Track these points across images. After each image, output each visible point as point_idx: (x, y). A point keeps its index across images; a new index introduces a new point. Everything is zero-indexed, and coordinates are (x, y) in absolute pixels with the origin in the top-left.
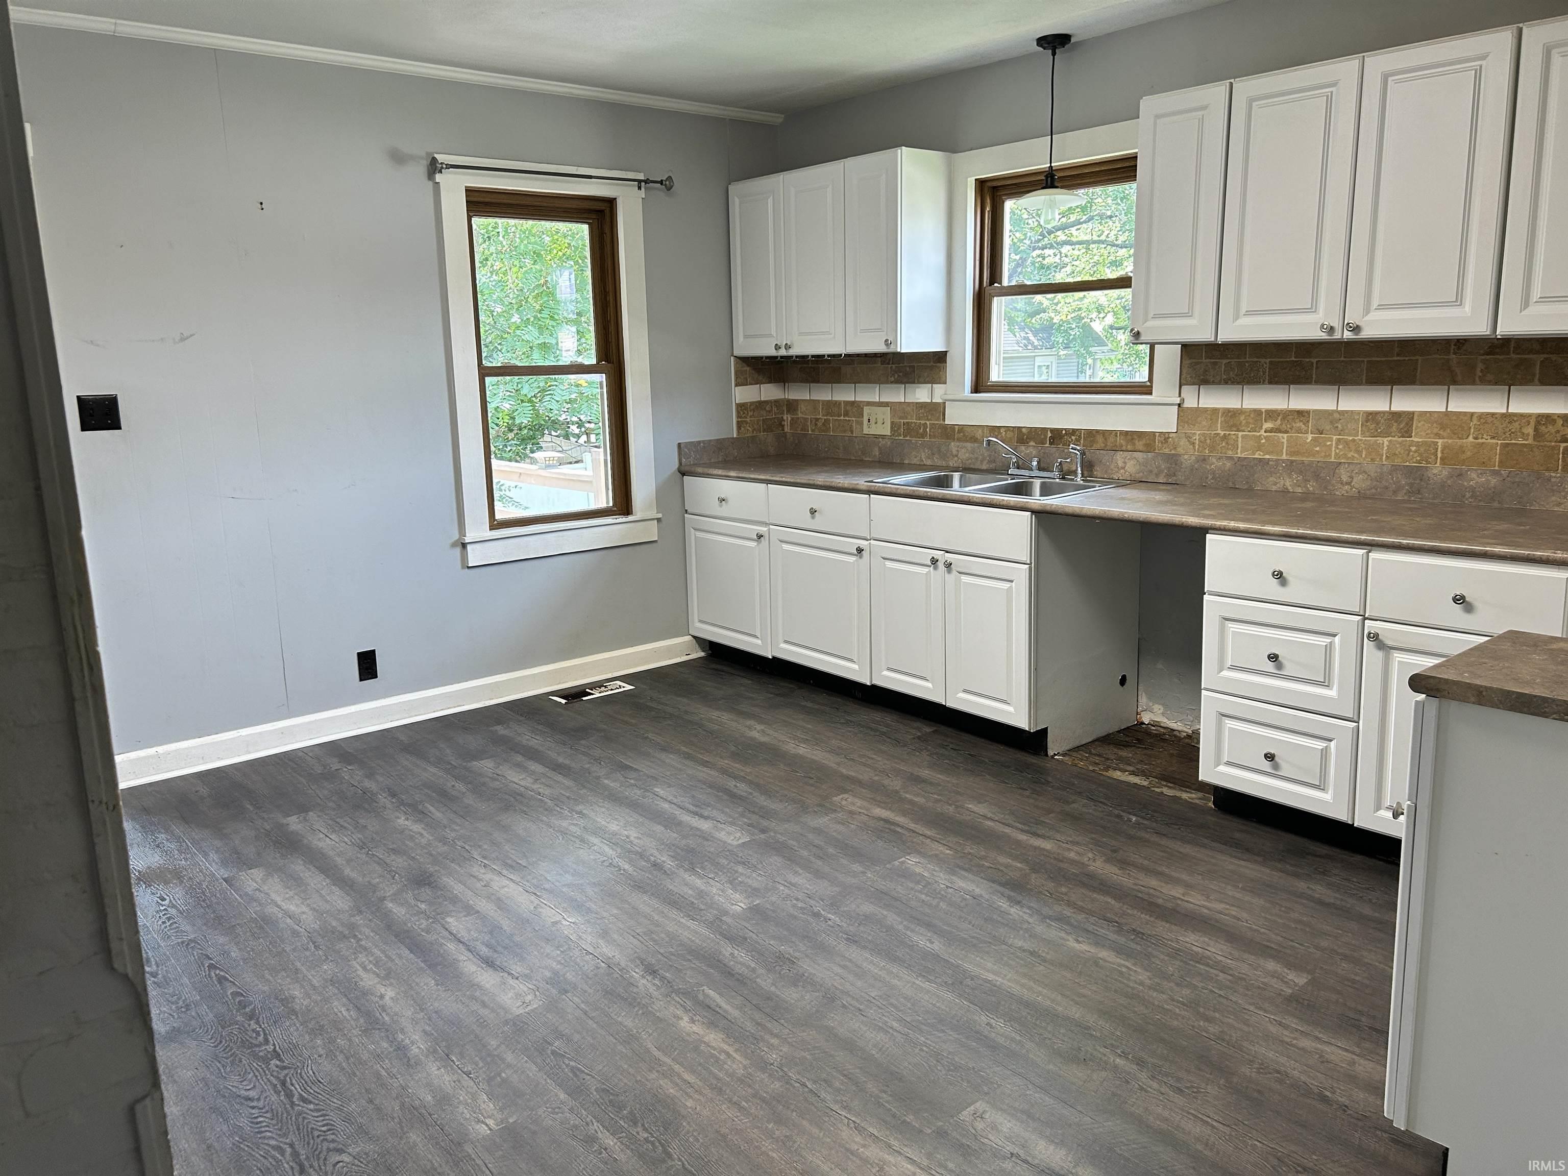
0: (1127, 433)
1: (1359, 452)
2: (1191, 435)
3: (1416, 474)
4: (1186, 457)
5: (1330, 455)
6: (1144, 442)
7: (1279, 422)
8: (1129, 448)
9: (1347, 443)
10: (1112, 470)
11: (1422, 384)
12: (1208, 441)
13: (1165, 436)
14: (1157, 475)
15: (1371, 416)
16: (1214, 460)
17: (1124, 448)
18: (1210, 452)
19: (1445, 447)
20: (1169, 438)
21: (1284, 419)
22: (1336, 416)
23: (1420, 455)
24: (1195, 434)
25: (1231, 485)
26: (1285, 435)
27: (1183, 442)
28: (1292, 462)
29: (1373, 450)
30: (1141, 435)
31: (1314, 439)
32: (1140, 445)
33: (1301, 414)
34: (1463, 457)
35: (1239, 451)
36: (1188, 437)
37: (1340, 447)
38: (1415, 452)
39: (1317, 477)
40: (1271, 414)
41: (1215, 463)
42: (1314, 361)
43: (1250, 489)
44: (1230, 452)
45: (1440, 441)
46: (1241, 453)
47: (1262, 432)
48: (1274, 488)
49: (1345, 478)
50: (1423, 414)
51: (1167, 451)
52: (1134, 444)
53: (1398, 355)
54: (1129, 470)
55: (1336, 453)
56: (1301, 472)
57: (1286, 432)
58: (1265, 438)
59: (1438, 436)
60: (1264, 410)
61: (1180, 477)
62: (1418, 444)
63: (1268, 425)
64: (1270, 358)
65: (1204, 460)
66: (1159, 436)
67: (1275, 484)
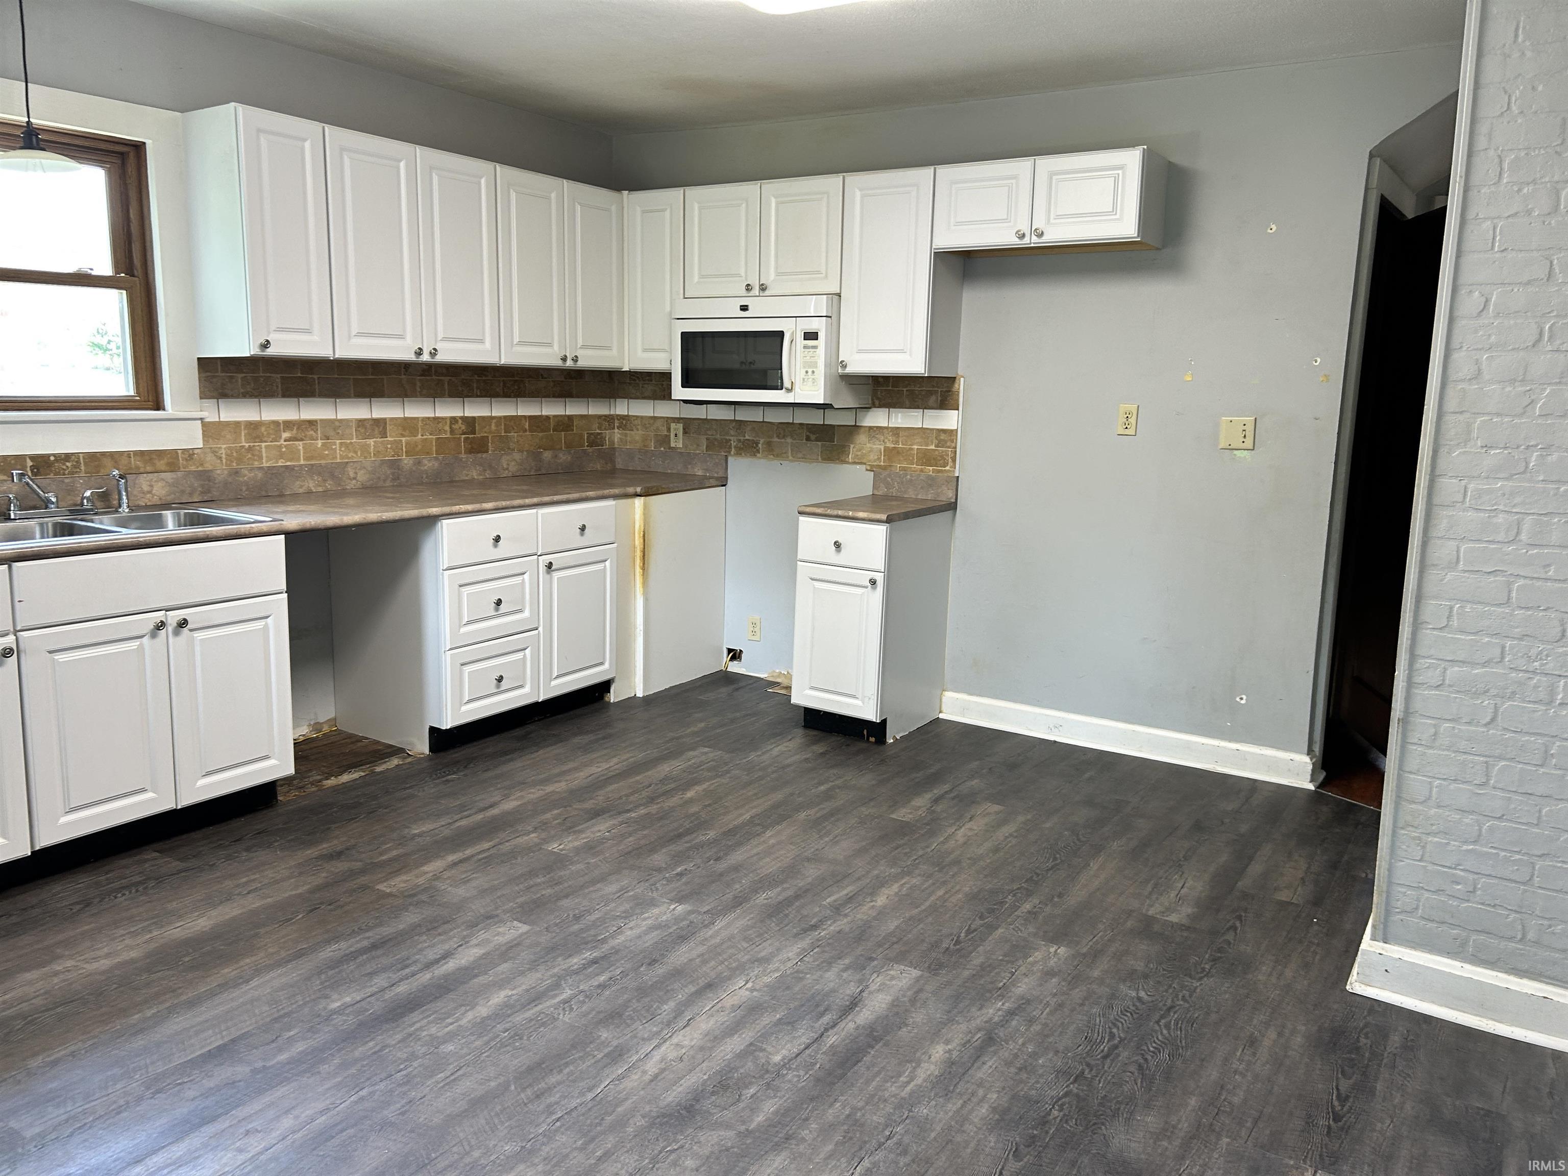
0: (142, 453)
1: (356, 452)
2: (217, 450)
3: (394, 464)
4: (218, 472)
5: (336, 457)
6: (166, 460)
7: (295, 431)
8: (149, 469)
9: (347, 446)
10: (135, 496)
11: (389, 397)
12: (235, 454)
13: (189, 454)
14: (191, 494)
15: (361, 423)
16: (246, 472)
17: (142, 470)
18: (238, 465)
19: (407, 444)
20: (194, 454)
21: (298, 429)
22: (337, 424)
23: (394, 452)
24: (220, 448)
25: (264, 493)
26: (301, 443)
27: (210, 457)
28: (312, 465)
29: (365, 449)
30: (160, 453)
31: (324, 444)
32: (161, 464)
33: (312, 423)
34: (418, 449)
35: (264, 461)
36: (214, 452)
37: (343, 449)
38: (391, 448)
39: (333, 476)
40: (288, 425)
41: (247, 475)
42: (316, 377)
43: (282, 495)
44: (256, 463)
45: (404, 439)
46: (267, 462)
47: (282, 442)
48: (301, 491)
49: (352, 475)
50: (392, 419)
51: (193, 468)
52: (154, 465)
53: (372, 374)
54: (157, 493)
55: (340, 455)
56: (319, 474)
57: (302, 440)
58: (286, 446)
59: (403, 436)
60: (281, 422)
61: (215, 494)
62: (391, 443)
63: (286, 435)
64: (281, 373)
65: (237, 472)
66: (182, 453)
67: (301, 487)
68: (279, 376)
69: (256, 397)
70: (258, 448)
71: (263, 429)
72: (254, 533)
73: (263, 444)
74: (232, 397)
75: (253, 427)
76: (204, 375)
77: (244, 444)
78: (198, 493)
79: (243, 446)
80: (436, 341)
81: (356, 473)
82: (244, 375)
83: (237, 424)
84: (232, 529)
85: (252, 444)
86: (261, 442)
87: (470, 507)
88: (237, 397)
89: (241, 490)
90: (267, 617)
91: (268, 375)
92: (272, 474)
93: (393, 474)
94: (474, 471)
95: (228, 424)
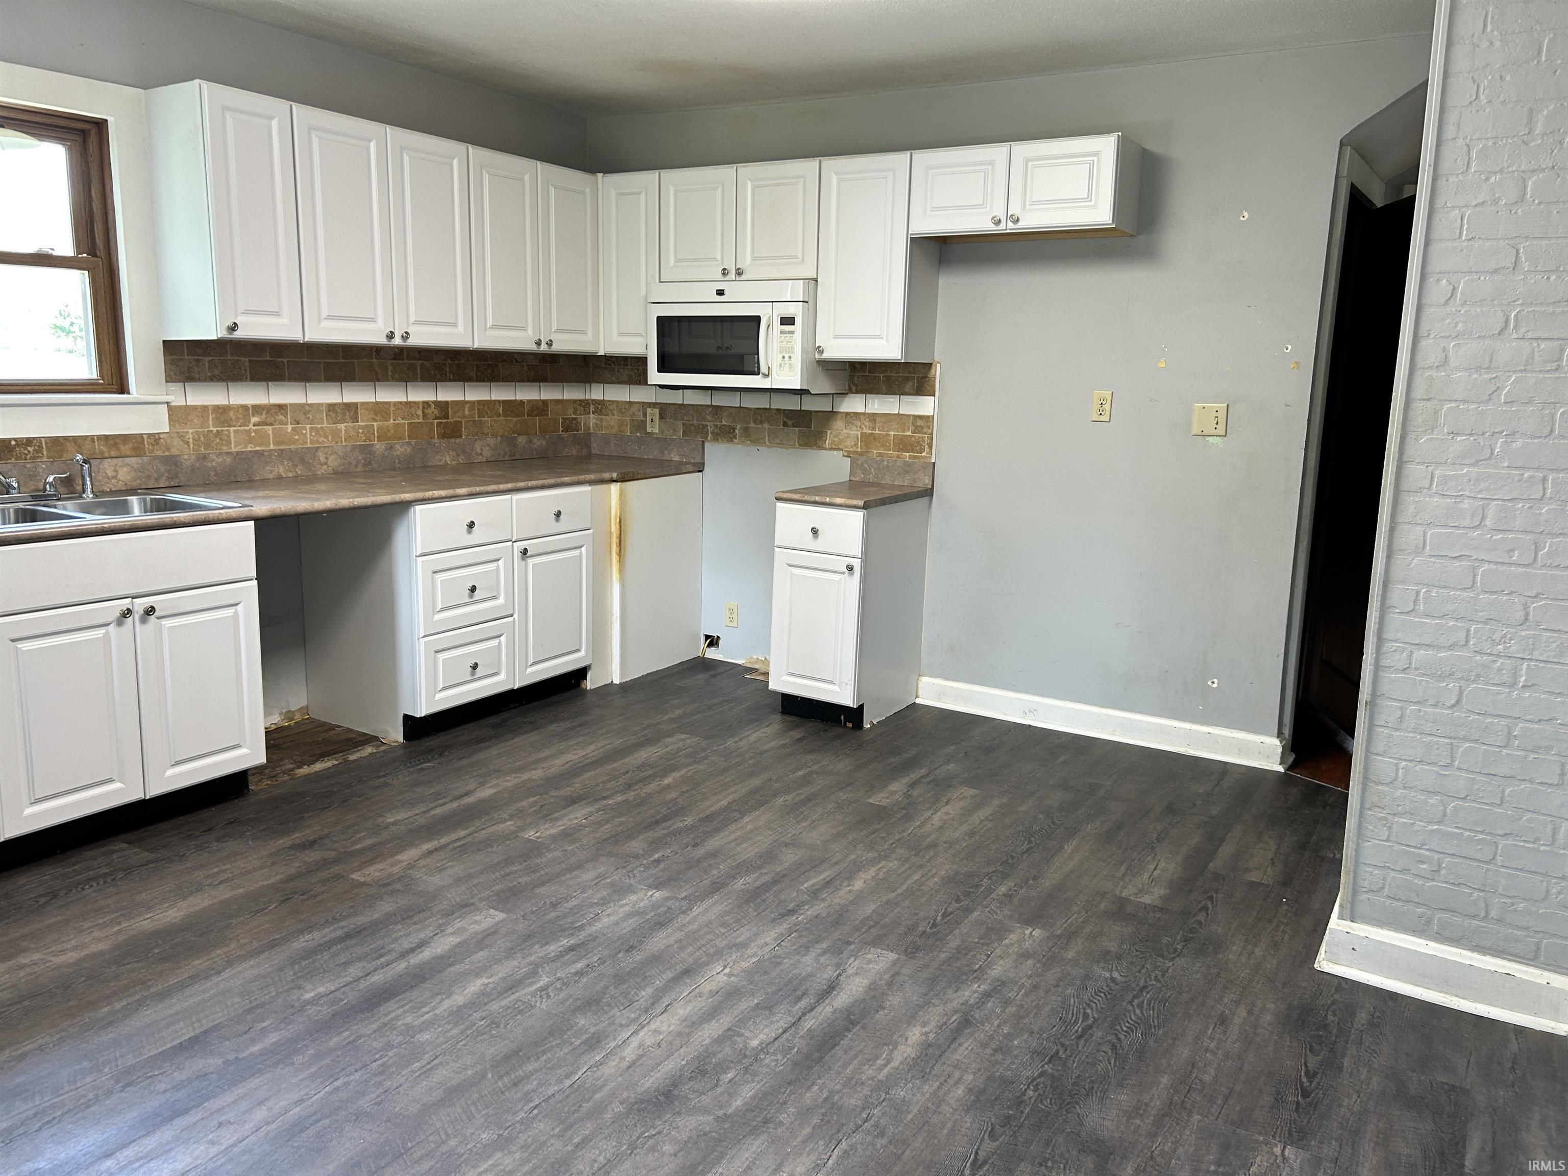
0: (106, 437)
1: (327, 437)
2: (184, 434)
3: (366, 449)
4: (186, 457)
5: (306, 442)
6: (131, 445)
7: (264, 416)
8: (113, 453)
9: (317, 430)
10: (100, 481)
11: (360, 381)
12: (202, 439)
13: (155, 438)
14: (157, 480)
15: (331, 407)
16: (214, 457)
17: (106, 455)
18: (205, 449)
19: (378, 428)
20: (160, 438)
21: (268, 413)
22: (307, 408)
23: (365, 436)
24: (187, 432)
25: (233, 479)
26: (270, 428)
27: (177, 442)
28: (282, 450)
29: (336, 434)
30: (125, 438)
31: (293, 429)
32: (126, 449)
33: (281, 407)
34: (389, 434)
35: (233, 445)
36: (181, 436)
37: (313, 434)
38: (362, 433)
39: (303, 461)
40: (257, 409)
41: (216, 461)
42: (285, 360)
43: (251, 481)
44: (225, 448)
45: (375, 424)
46: (235, 447)
47: (251, 426)
48: (271, 476)
49: (322, 460)
50: (363, 404)
51: (159, 453)
52: (118, 449)
53: (343, 358)
54: (122, 478)
55: (311, 440)
56: (290, 459)
57: (271, 424)
58: (254, 431)
59: (376, 421)
60: (250, 406)
61: (182, 479)
62: (363, 427)
63: (255, 419)
64: (250, 357)
65: (205, 457)
66: (149, 438)
67: (271, 472)
68: (247, 359)
69: (223, 380)
70: (227, 433)
71: (231, 413)
72: (223, 519)
73: (232, 429)
74: (199, 380)
75: (222, 411)
76: (170, 358)
77: (211, 428)
78: (165, 478)
79: (211, 431)
80: (408, 325)
81: (327, 458)
82: (210, 358)
83: (205, 408)
84: (200, 515)
85: (220, 429)
86: (230, 426)
87: (443, 493)
88: (205, 380)
89: (209, 475)
90: (237, 605)
91: (236, 358)
92: (241, 459)
93: (365, 459)
94: (447, 456)
95: (195, 408)
